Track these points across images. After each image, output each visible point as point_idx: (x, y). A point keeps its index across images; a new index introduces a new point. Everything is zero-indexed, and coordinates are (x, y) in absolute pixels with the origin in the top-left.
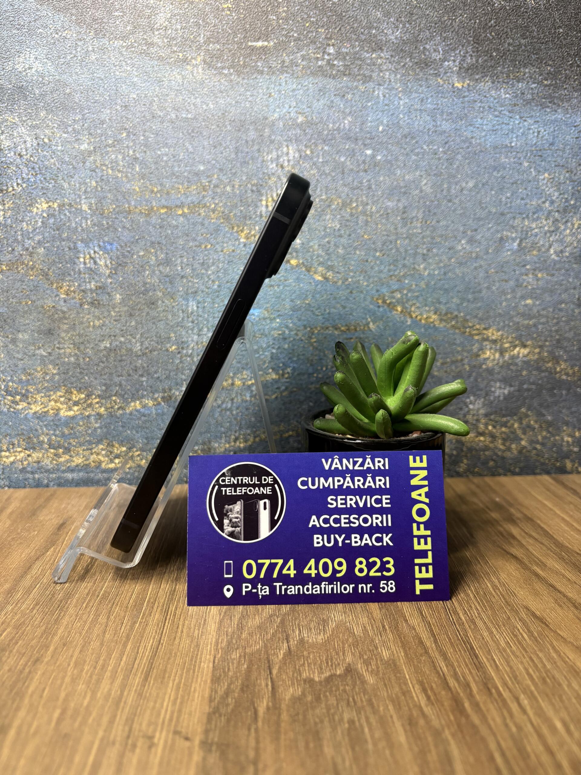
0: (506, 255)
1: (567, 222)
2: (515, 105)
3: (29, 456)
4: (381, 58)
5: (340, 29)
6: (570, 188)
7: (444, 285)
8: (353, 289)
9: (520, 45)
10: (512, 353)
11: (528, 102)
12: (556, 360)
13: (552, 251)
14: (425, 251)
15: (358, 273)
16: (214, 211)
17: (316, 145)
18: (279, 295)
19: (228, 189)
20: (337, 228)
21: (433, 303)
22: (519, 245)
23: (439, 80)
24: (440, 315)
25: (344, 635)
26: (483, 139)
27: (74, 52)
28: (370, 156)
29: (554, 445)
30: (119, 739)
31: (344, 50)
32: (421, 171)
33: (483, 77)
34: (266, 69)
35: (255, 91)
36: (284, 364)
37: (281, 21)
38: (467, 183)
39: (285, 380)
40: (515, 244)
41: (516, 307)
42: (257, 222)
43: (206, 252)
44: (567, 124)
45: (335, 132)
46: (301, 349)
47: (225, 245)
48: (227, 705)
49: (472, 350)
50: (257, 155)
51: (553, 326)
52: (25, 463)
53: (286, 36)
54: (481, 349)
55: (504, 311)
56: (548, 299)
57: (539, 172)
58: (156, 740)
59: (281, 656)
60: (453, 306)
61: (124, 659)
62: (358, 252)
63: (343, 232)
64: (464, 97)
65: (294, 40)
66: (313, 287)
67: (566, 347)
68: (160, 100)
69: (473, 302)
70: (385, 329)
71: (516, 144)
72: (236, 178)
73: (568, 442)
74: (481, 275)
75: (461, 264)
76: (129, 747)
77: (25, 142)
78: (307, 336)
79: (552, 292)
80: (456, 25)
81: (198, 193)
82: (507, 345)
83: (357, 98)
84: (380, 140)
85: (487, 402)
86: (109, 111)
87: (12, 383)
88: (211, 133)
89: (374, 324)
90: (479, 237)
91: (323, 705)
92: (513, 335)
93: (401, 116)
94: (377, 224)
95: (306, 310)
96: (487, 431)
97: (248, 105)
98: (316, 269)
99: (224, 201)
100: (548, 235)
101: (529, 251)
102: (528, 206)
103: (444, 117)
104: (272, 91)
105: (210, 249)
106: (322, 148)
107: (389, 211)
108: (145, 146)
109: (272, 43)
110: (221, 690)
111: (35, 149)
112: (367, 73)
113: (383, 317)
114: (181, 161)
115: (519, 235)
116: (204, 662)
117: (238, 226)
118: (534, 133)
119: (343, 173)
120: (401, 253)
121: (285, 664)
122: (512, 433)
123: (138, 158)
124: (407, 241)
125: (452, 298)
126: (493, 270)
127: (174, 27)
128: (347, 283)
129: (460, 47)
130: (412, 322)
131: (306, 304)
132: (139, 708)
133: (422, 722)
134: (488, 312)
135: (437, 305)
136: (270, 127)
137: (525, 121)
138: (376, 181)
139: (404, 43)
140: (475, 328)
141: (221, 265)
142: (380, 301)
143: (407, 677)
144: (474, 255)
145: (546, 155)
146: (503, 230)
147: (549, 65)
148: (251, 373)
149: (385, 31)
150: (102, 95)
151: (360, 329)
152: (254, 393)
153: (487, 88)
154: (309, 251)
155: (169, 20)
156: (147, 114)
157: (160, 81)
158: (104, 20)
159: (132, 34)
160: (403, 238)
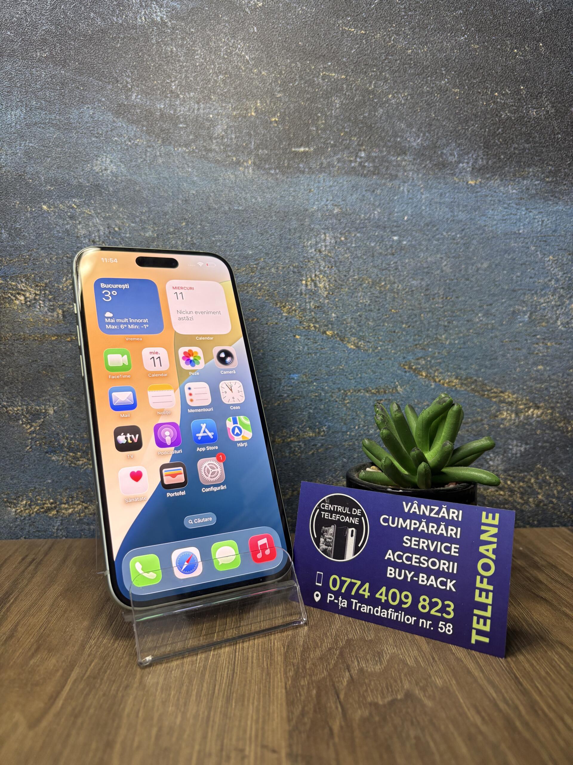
0: (519, 326)
1: (571, 297)
2: (521, 199)
3: (86, 508)
4: (406, 160)
5: (370, 138)
7: (463, 352)
8: (382, 356)
9: (524, 149)
10: (527, 414)
11: (533, 196)
12: (567, 420)
13: (559, 323)
14: (446, 323)
15: (386, 342)
16: (260, 289)
17: (350, 233)
18: (316, 361)
19: (273, 270)
20: (367, 304)
21: (455, 368)
22: (530, 317)
23: (455, 179)
24: (461, 379)
25: (398, 665)
26: (494, 227)
27: (144, 157)
28: (396, 241)
29: (570, 499)
30: (214, 751)
31: (373, 154)
32: (442, 254)
33: (493, 176)
34: (307, 170)
35: (297, 188)
36: (319, 422)
37: (320, 132)
38: (482, 264)
39: (321, 437)
40: (526, 318)
41: (529, 372)
42: (297, 298)
43: (253, 325)
44: (567, 214)
45: (366, 221)
46: (336, 410)
47: (269, 319)
48: (305, 724)
49: (490, 411)
50: (298, 241)
51: (563, 390)
52: (82, 515)
53: (324, 143)
54: (499, 411)
55: (518, 376)
56: (557, 365)
57: (545, 254)
58: (247, 753)
59: (345, 683)
60: (472, 371)
61: (205, 685)
62: (386, 325)
63: (372, 307)
64: (477, 192)
65: (331, 147)
66: (347, 355)
68: (215, 195)
69: (490, 368)
70: (411, 392)
71: (524, 231)
72: (280, 261)
74: (497, 344)
75: (478, 334)
76: (224, 757)
77: (99, 231)
78: (341, 397)
79: (561, 358)
80: (468, 133)
81: (247, 274)
82: (521, 407)
83: (385, 192)
84: (405, 228)
85: (505, 459)
86: (171, 205)
87: (75, 440)
88: (258, 223)
89: (401, 387)
90: (493, 311)
91: (390, 725)
92: (527, 398)
93: (423, 208)
94: (403, 300)
95: (340, 374)
96: (506, 486)
97: (291, 199)
98: (349, 338)
99: (269, 281)
100: (555, 309)
101: (539, 323)
102: (536, 283)
103: (461, 209)
104: (312, 187)
105: (256, 322)
106: (355, 235)
107: (414, 289)
108: (201, 234)
109: (312, 149)
110: (297, 711)
111: (107, 236)
112: (393, 173)
113: (409, 381)
114: (232, 246)
115: (530, 309)
116: (278, 688)
117: (281, 303)
118: (538, 222)
119: (373, 256)
120: (425, 325)
121: (350, 690)
122: (529, 487)
123: (195, 244)
124: (430, 315)
125: (471, 364)
126: (507, 340)
127: (229, 137)
128: (376, 351)
129: (473, 152)
130: (436, 386)
131: (340, 369)
132: (227, 727)
133: (480, 738)
134: (504, 377)
135: (458, 371)
136: (310, 217)
137: (530, 212)
138: (402, 263)
139: (425, 148)
140: (492, 391)
141: (265, 336)
142: (406, 367)
143: (461, 700)
144: (490, 326)
145: (550, 241)
146: (515, 305)
147: (550, 165)
148: (291, 432)
149: (408, 139)
150: (166, 191)
151: (389, 392)
152: (293, 449)
153: (497, 185)
154: (343, 324)
155: (226, 131)
156: (204, 207)
157: (216, 180)
158: (171, 131)
159: (194, 142)
160: (426, 312)
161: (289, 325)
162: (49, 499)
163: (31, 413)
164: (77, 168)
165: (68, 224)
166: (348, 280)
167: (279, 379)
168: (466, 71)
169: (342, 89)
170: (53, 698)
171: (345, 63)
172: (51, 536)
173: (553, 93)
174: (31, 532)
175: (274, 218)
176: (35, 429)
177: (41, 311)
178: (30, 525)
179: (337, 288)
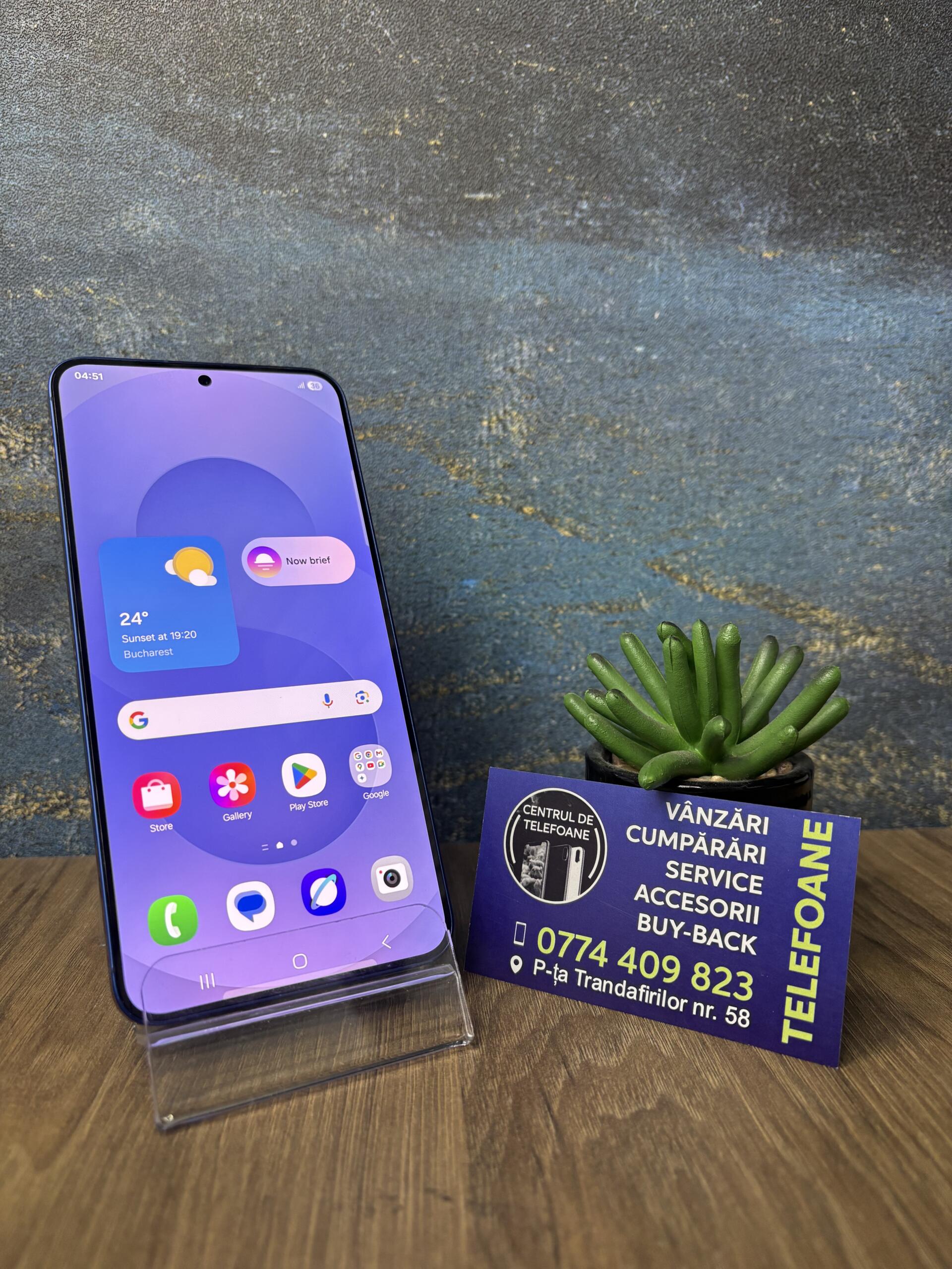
0: (843, 498)
1: (929, 450)
2: (850, 283)
4: (657, 216)
5: (597, 176)
6: (933, 402)
7: (751, 542)
8: (616, 549)
9: (857, 198)
10: (854, 644)
11: (868, 280)
12: (920, 654)
13: (909, 493)
14: (723, 494)
15: (623, 526)
16: (411, 435)
17: (563, 339)
18: (506, 558)
19: (433, 402)
20: (592, 460)
21: (736, 569)
22: (861, 484)
23: (741, 248)
24: (746, 587)
25: (647, 1056)
26: (805, 332)
27: (210, 205)
28: (641, 354)
29: (921, 783)
30: (346, 1201)
31: (603, 205)
32: (716, 376)
33: (803, 244)
34: (489, 231)
35: (474, 263)
36: (512, 660)
37: (512, 165)
38: (783, 394)
39: (513, 685)
40: (856, 484)
41: (858, 575)
42: (474, 452)
43: (399, 496)
44: (926, 311)
45: (591, 320)
46: (538, 639)
47: (427, 485)
48: (495, 1153)
49: (794, 640)
50: (475, 353)
51: (914, 604)
53: (519, 185)
54: (808, 639)
55: (840, 582)
56: (905, 563)
57: (887, 378)
58: (401, 1202)
59: (560, 1086)
60: (766, 574)
62: (623, 495)
63: (600, 466)
65: (531, 192)
66: (557, 547)
67: (934, 634)
68: (333, 273)
69: (794, 569)
70: (664, 608)
71: (853, 339)
72: (444, 386)
73: (941, 778)
74: (807, 527)
75: (776, 512)
76: (363, 1210)
77: (133, 334)
78: (547, 619)
79: (910, 552)
80: (764, 171)
81: (388, 409)
82: (846, 633)
83: (622, 273)
84: (656, 332)
86: (258, 290)
88: (407, 321)
89: (647, 601)
90: (801, 473)
91: (635, 1151)
92: (856, 617)
93: (686, 298)
94: (652, 454)
95: (547, 580)
96: (818, 763)
97: (463, 281)
98: (561, 519)
99: (426, 421)
100: (903, 469)
101: (876, 493)
102: (873, 428)
103: (749, 299)
104: (498, 261)
105: (405, 491)
106: (572, 344)
107: (670, 435)
108: (310, 339)
109: (498, 196)
110: (483, 1133)
111: (148, 344)
112: (636, 237)
113: (661, 590)
114: (362, 360)
115: (861, 469)
116: (449, 1096)
117: (447, 458)
118: (878, 323)
119: (602, 380)
120: (687, 496)
121: (568, 1096)
122: (857, 765)
123: (299, 357)
124: (696, 479)
125: (764, 562)
126: (823, 521)
127: (357, 172)
128: (606, 540)
129: (770, 202)
130: (705, 597)
131: (546, 571)
132: (367, 1159)
133: (782, 1171)
134: (817, 583)
135: (742, 573)
136: (495, 312)
137: (865, 306)
138: (651, 391)
139: (689, 195)
140: (798, 606)
141: (420, 515)
142: (657, 568)
143: (750, 1111)
144: (795, 499)
145: (896, 355)
146: (837, 462)
147: (899, 227)
148: (464, 675)
149: (662, 180)
150: (249, 267)
151: (628, 609)
152: (467, 705)
153: (809, 260)
154: (550, 494)
155: (351, 162)
156: (314, 295)
157: (334, 248)
158: (255, 160)
159: (296, 181)
160: (690, 474)
161: (460, 496)
162: (56, 790)
163: (23, 647)
164: (93, 224)
165: (78, 321)
166: (560, 420)
167: (444, 588)
168: (761, 63)
169: (549, 91)
170: (74, 1120)
171: (556, 44)
172: (60, 852)
173: (906, 104)
174: (27, 845)
175: (434, 313)
176: (30, 671)
177: (35, 472)
178: (25, 835)
179: (541, 433)
